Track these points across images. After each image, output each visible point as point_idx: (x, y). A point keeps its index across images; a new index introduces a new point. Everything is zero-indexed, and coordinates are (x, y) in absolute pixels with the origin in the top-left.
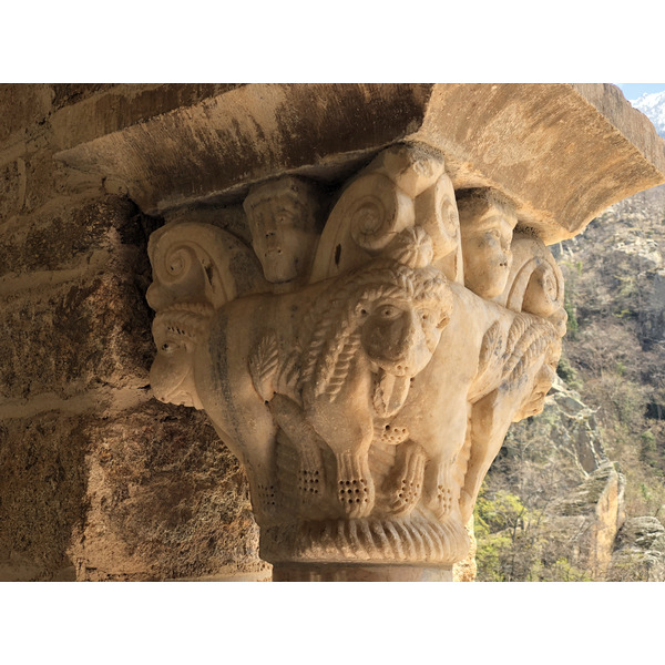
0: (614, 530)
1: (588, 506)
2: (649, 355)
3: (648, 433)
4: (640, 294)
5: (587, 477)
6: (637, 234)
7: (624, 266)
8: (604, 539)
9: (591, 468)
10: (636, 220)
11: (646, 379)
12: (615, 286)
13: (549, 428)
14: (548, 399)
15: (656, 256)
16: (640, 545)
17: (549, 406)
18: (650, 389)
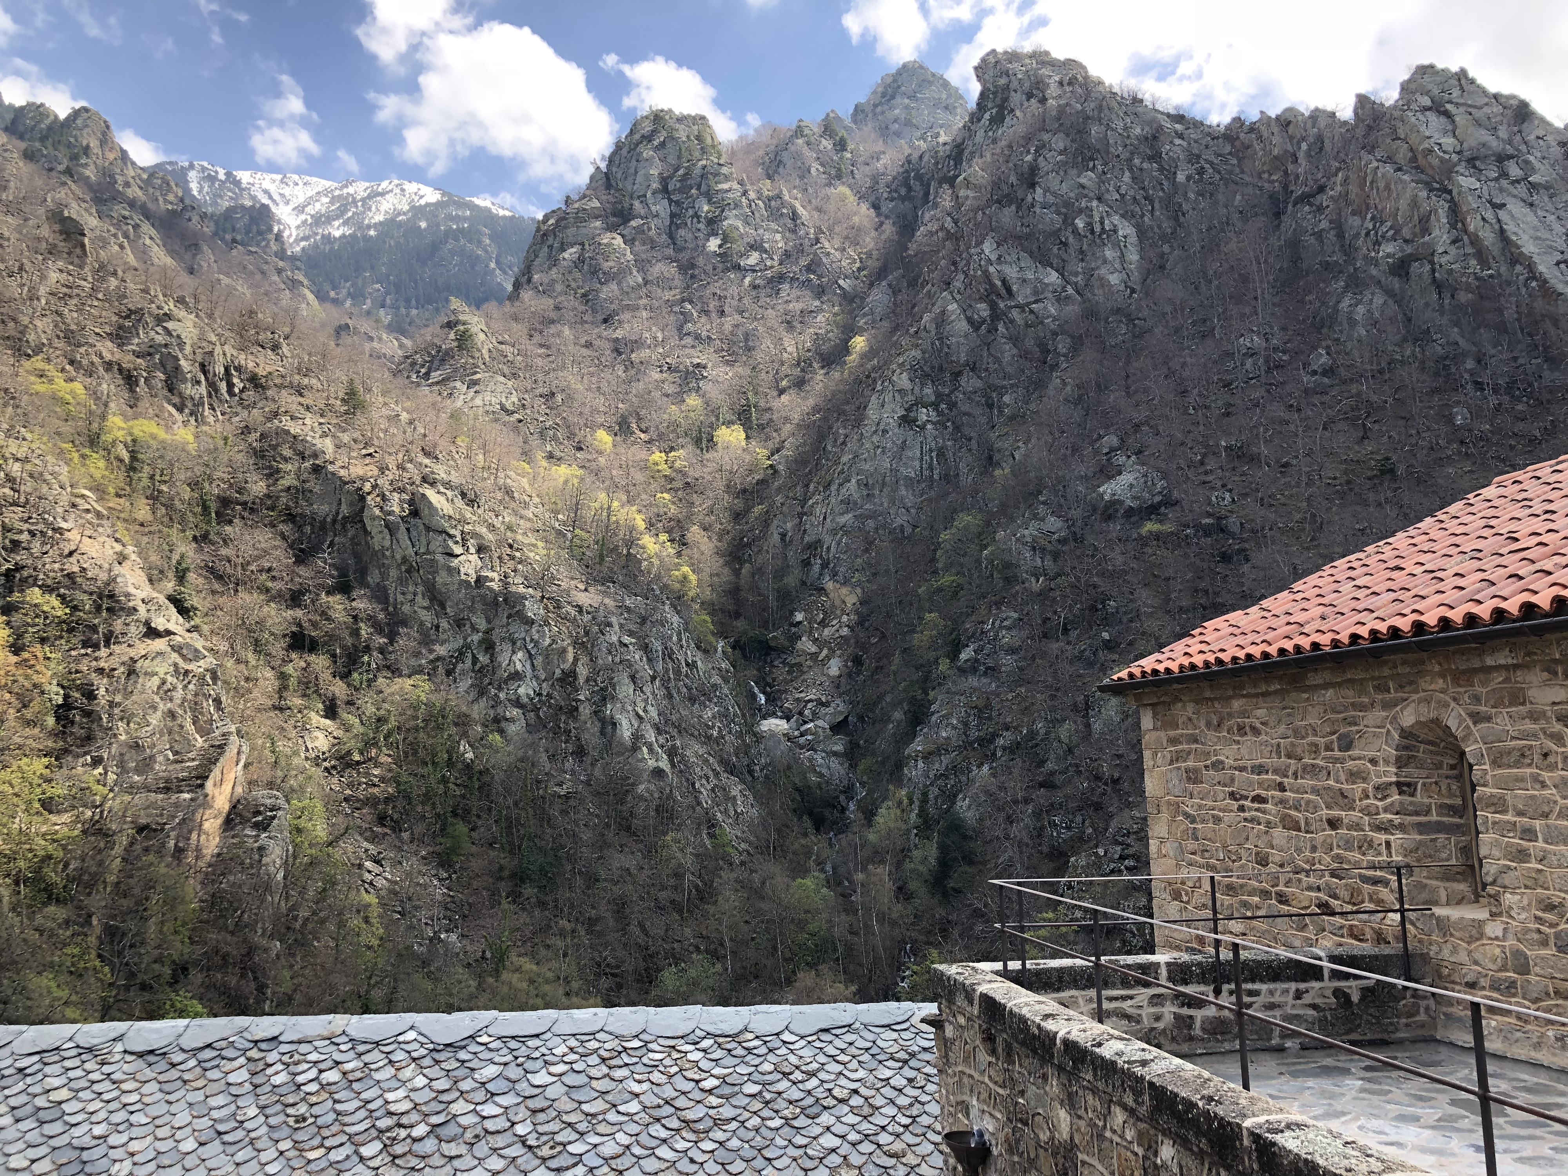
0: (227, 807)
1: (198, 780)
2: (302, 571)
3: (289, 669)
4: (298, 492)
5: (200, 741)
6: (308, 408)
7: (287, 452)
8: (212, 825)
9: (205, 731)
10: (309, 387)
11: (295, 599)
12: (273, 474)
13: (156, 681)
14: (160, 644)
15: (327, 445)
16: (256, 826)
17: (159, 654)
18: (299, 613)
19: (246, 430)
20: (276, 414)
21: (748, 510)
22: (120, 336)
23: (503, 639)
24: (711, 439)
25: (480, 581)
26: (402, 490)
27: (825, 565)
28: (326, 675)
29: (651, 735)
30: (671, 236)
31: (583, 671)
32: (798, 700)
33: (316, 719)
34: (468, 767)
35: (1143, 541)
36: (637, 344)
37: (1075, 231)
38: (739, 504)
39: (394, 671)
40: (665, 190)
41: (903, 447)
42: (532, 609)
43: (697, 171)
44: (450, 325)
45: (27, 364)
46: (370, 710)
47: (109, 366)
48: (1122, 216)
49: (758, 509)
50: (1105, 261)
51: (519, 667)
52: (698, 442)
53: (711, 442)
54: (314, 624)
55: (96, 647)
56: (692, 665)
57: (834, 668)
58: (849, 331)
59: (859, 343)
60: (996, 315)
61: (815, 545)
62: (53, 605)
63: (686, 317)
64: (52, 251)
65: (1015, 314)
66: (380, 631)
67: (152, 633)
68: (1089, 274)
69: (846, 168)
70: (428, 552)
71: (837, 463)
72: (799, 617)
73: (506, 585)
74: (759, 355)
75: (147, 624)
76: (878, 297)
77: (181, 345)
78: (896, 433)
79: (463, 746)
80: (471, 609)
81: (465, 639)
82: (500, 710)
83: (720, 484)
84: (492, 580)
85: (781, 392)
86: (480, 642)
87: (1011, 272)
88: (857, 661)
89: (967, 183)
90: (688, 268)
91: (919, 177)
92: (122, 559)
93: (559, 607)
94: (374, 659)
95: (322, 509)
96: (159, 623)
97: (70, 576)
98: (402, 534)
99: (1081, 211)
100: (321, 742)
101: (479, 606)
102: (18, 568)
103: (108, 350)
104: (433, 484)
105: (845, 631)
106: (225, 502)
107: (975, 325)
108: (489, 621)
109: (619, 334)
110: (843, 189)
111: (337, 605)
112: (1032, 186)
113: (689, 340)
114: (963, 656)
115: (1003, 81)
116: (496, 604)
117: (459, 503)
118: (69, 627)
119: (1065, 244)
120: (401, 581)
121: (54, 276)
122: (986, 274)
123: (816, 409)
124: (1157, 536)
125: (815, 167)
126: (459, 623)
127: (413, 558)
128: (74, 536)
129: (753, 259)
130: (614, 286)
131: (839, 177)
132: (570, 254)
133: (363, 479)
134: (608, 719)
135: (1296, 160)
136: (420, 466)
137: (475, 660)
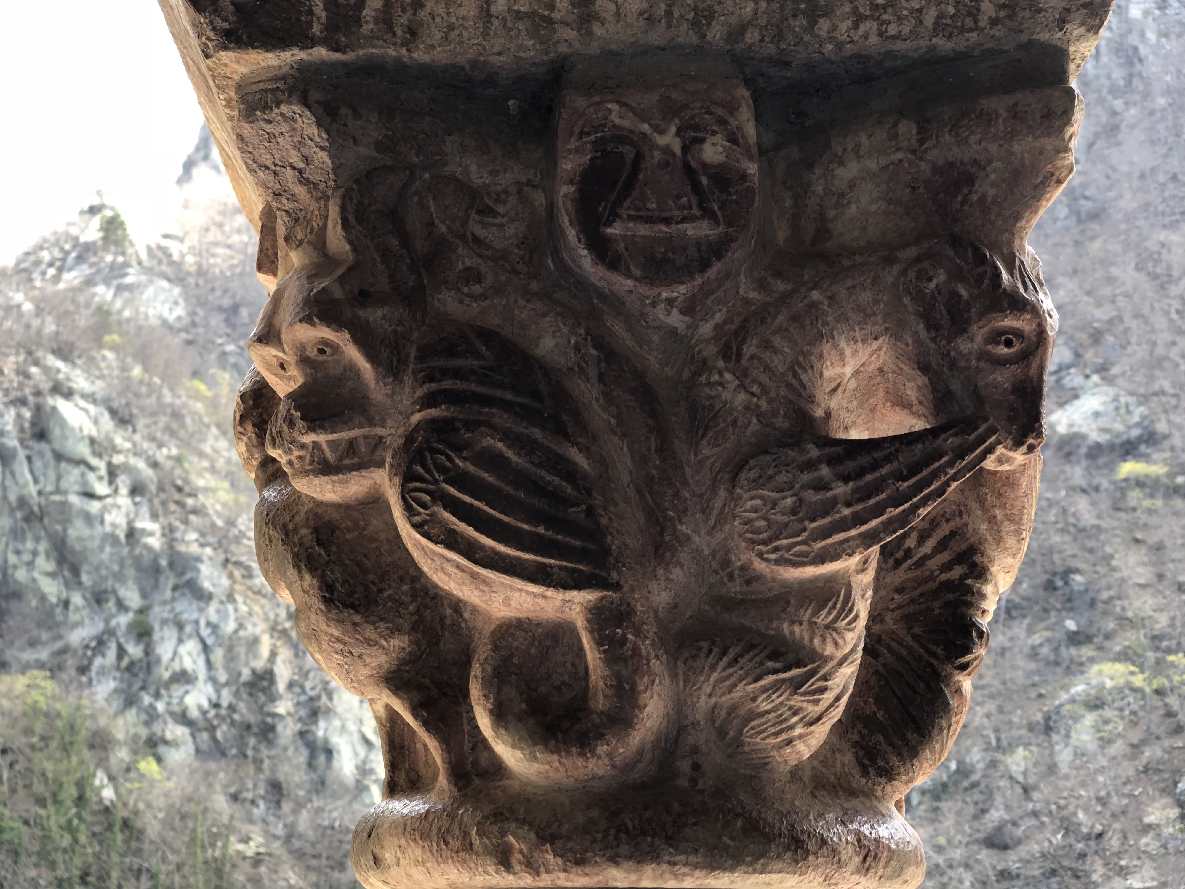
23: (164, 622)
25: (133, 535)
26: (22, 402)
31: (283, 672)
34: (108, 809)
35: (1123, 487)
42: (210, 577)
51: (188, 664)
70: (58, 491)
73: (171, 542)
79: (100, 778)
80: (120, 577)
81: (107, 621)
82: (157, 728)
84: (151, 534)
86: (131, 626)
98: (20, 464)
101: (131, 572)
104: (68, 394)
108: (144, 595)
116: (157, 570)
117: (107, 422)
126: (99, 597)
127: (35, 500)
134: (320, 744)
136: (46, 370)
137: (121, 652)
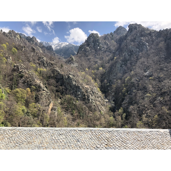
0: (51, 108)
1: (48, 105)
2: (57, 84)
3: (56, 94)
4: (56, 76)
5: (49, 101)
6: (57, 67)
7: (55, 71)
8: (50, 109)
9: (49, 100)
10: (57, 65)
11: (56, 87)
12: (54, 74)
13: (44, 95)
14: (44, 91)
15: (59, 71)
16: (54, 110)
17: (44, 92)
18: (57, 88)
19: (51, 69)
20: (54, 67)
21: (103, 77)
22: (38, 60)
23: (78, 91)
24: (98, 69)
25: (75, 85)
26: (67, 75)
27: (112, 83)
28: (60, 94)
29: (93, 101)
30: (94, 47)
31: (86, 94)
32: (109, 98)
33: (59, 99)
34: (75, 104)
35: (150, 80)
36: (90, 59)
37: (141, 44)
38: (102, 76)
39: (67, 94)
40: (93, 42)
41: (121, 69)
42: (81, 88)
43: (97, 40)
44: (71, 58)
45: (30, 63)
46: (64, 98)
47: (37, 63)
48: (146, 42)
49: (104, 77)
50: (144, 47)
51: (79, 94)
52: (97, 69)
53: (99, 69)
54: (58, 89)
55: (38, 92)
56: (97, 94)
57: (113, 94)
58: (114, 57)
59: (115, 58)
60: (131, 54)
61: (110, 81)
62: (34, 87)
63: (96, 56)
64: (32, 51)
65: (133, 54)
66: (65, 90)
67: (44, 90)
68: (142, 49)
69: (113, 38)
70: (70, 82)
71: (113, 71)
72: (109, 88)
73: (78, 85)
74: (104, 60)
75: (43, 89)
76: (117, 52)
77: (44, 61)
78: (120, 68)
79: (74, 102)
81: (74, 91)
82: (77, 98)
83: (100, 74)
85: (106, 64)
87: (133, 49)
88: (116, 93)
89: (128, 39)
90: (96, 50)
91: (122, 39)
92: (40, 83)
93: (83, 87)
94: (64, 93)
95: (59, 77)
96: (44, 89)
97: (36, 84)
98: (67, 80)
99: (141, 42)
100: (59, 102)
101: (75, 87)
102: (31, 84)
103: (37, 61)
104: (70, 75)
105: (114, 90)
106: (49, 77)
107: (129, 55)
108: (76, 89)
109: (88, 58)
110: (113, 41)
111: (61, 87)
112: (135, 39)
113: (96, 58)
114: (128, 93)
115: (132, 27)
116: (77, 87)
117: (73, 77)
118: (36, 90)
119: (139, 46)
120: (67, 85)
121: (32, 54)
122: (130, 49)
123: (110, 65)
124: (151, 79)
125: (110, 38)
126: (73, 89)
127: (68, 82)
128: (36, 80)
129: (103, 49)
130: (88, 53)
131: (112, 39)
132: (83, 49)
133: (63, 74)
134: (89, 99)
135: (168, 35)
136: (69, 73)
137: (75, 93)
